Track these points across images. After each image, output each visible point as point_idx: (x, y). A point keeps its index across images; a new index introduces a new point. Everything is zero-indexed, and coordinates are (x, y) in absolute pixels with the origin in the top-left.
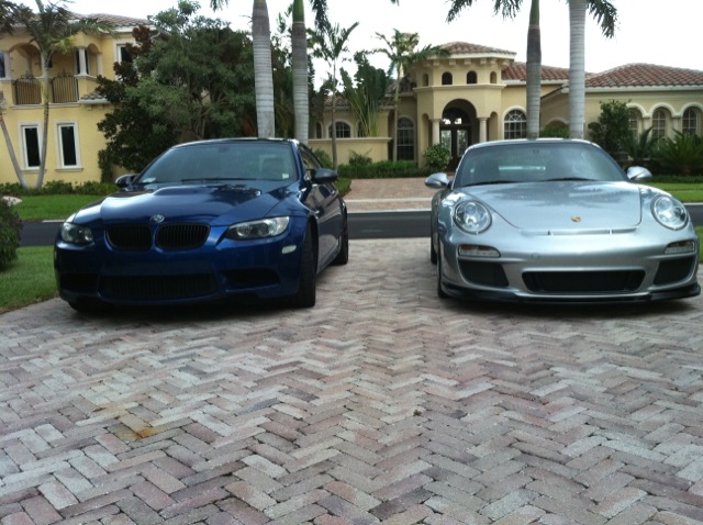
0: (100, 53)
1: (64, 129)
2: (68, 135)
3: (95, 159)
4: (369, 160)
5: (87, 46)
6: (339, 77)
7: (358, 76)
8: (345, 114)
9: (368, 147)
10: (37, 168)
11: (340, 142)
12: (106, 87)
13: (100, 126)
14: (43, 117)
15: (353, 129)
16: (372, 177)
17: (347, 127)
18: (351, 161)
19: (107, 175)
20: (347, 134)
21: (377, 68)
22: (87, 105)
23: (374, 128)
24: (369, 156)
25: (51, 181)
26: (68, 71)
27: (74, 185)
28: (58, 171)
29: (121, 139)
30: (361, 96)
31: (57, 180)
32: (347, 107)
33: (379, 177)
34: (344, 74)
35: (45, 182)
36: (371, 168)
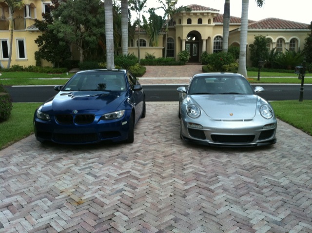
0: (35, 7)
1: (19, 42)
2: (21, 44)
3: (33, 56)
4: (154, 57)
5: (29, 4)
6: (142, 20)
7: (150, 19)
8: (144, 36)
9: (154, 51)
10: (8, 59)
11: (142, 48)
12: (38, 24)
13: (36, 41)
14: (10, 36)
15: (147, 43)
16: (155, 65)
17: (144, 41)
18: (146, 58)
19: (39, 63)
20: (145, 45)
21: (158, 15)
22: (30, 31)
23: (157, 42)
24: (155, 55)
25: (13, 65)
26: (21, 15)
27: (24, 67)
28: (17, 60)
29: (45, 47)
30: (151, 28)
31: (16, 65)
32: (145, 33)
33: (158, 65)
34: (144, 18)
35: (11, 65)
36: (155, 61)
